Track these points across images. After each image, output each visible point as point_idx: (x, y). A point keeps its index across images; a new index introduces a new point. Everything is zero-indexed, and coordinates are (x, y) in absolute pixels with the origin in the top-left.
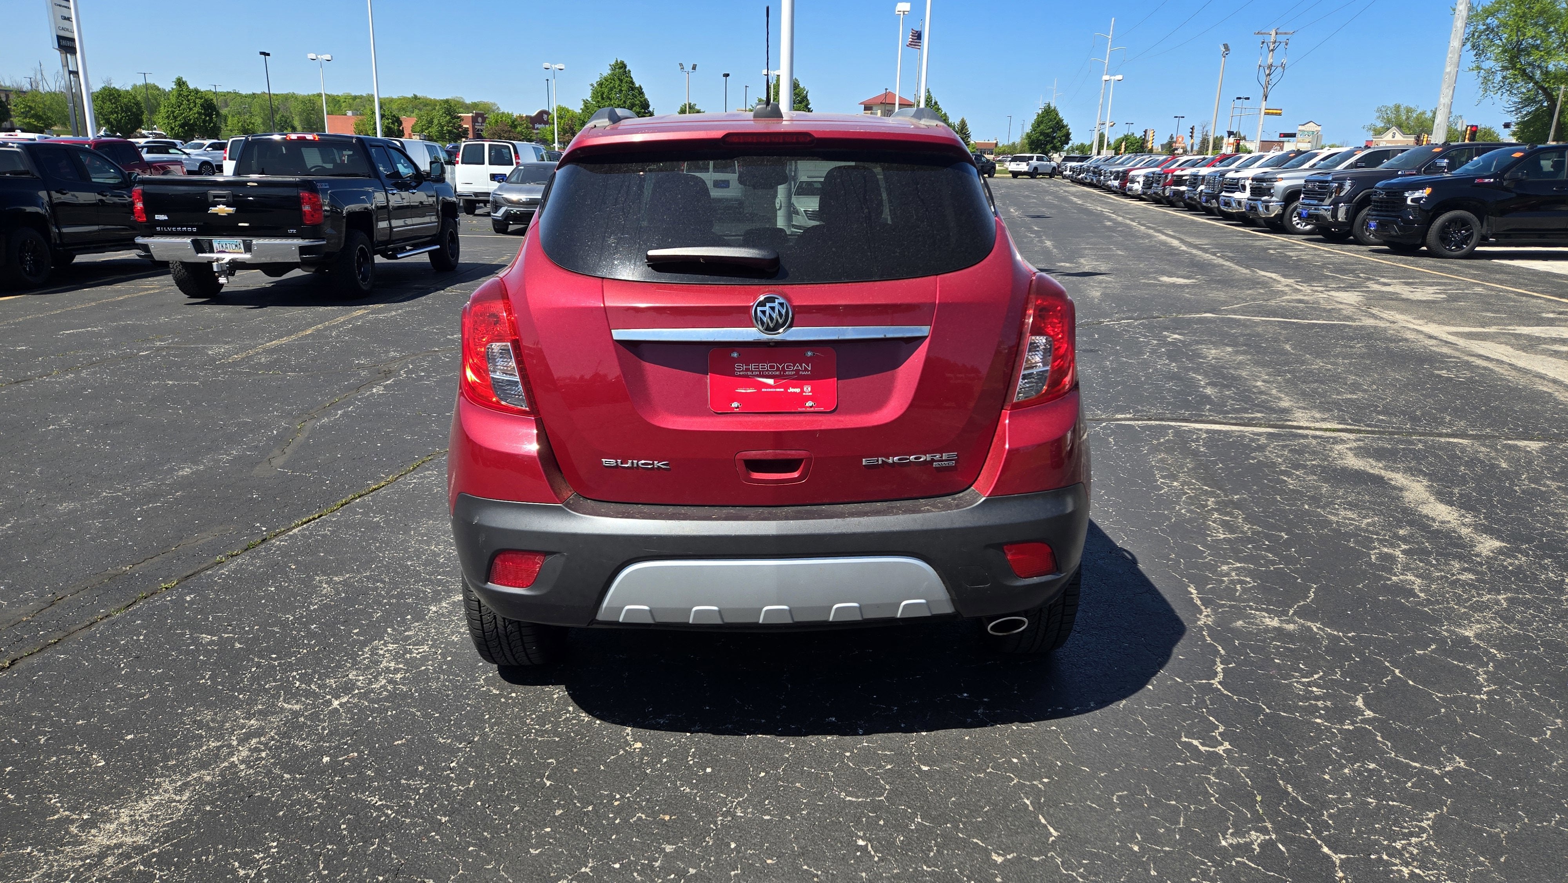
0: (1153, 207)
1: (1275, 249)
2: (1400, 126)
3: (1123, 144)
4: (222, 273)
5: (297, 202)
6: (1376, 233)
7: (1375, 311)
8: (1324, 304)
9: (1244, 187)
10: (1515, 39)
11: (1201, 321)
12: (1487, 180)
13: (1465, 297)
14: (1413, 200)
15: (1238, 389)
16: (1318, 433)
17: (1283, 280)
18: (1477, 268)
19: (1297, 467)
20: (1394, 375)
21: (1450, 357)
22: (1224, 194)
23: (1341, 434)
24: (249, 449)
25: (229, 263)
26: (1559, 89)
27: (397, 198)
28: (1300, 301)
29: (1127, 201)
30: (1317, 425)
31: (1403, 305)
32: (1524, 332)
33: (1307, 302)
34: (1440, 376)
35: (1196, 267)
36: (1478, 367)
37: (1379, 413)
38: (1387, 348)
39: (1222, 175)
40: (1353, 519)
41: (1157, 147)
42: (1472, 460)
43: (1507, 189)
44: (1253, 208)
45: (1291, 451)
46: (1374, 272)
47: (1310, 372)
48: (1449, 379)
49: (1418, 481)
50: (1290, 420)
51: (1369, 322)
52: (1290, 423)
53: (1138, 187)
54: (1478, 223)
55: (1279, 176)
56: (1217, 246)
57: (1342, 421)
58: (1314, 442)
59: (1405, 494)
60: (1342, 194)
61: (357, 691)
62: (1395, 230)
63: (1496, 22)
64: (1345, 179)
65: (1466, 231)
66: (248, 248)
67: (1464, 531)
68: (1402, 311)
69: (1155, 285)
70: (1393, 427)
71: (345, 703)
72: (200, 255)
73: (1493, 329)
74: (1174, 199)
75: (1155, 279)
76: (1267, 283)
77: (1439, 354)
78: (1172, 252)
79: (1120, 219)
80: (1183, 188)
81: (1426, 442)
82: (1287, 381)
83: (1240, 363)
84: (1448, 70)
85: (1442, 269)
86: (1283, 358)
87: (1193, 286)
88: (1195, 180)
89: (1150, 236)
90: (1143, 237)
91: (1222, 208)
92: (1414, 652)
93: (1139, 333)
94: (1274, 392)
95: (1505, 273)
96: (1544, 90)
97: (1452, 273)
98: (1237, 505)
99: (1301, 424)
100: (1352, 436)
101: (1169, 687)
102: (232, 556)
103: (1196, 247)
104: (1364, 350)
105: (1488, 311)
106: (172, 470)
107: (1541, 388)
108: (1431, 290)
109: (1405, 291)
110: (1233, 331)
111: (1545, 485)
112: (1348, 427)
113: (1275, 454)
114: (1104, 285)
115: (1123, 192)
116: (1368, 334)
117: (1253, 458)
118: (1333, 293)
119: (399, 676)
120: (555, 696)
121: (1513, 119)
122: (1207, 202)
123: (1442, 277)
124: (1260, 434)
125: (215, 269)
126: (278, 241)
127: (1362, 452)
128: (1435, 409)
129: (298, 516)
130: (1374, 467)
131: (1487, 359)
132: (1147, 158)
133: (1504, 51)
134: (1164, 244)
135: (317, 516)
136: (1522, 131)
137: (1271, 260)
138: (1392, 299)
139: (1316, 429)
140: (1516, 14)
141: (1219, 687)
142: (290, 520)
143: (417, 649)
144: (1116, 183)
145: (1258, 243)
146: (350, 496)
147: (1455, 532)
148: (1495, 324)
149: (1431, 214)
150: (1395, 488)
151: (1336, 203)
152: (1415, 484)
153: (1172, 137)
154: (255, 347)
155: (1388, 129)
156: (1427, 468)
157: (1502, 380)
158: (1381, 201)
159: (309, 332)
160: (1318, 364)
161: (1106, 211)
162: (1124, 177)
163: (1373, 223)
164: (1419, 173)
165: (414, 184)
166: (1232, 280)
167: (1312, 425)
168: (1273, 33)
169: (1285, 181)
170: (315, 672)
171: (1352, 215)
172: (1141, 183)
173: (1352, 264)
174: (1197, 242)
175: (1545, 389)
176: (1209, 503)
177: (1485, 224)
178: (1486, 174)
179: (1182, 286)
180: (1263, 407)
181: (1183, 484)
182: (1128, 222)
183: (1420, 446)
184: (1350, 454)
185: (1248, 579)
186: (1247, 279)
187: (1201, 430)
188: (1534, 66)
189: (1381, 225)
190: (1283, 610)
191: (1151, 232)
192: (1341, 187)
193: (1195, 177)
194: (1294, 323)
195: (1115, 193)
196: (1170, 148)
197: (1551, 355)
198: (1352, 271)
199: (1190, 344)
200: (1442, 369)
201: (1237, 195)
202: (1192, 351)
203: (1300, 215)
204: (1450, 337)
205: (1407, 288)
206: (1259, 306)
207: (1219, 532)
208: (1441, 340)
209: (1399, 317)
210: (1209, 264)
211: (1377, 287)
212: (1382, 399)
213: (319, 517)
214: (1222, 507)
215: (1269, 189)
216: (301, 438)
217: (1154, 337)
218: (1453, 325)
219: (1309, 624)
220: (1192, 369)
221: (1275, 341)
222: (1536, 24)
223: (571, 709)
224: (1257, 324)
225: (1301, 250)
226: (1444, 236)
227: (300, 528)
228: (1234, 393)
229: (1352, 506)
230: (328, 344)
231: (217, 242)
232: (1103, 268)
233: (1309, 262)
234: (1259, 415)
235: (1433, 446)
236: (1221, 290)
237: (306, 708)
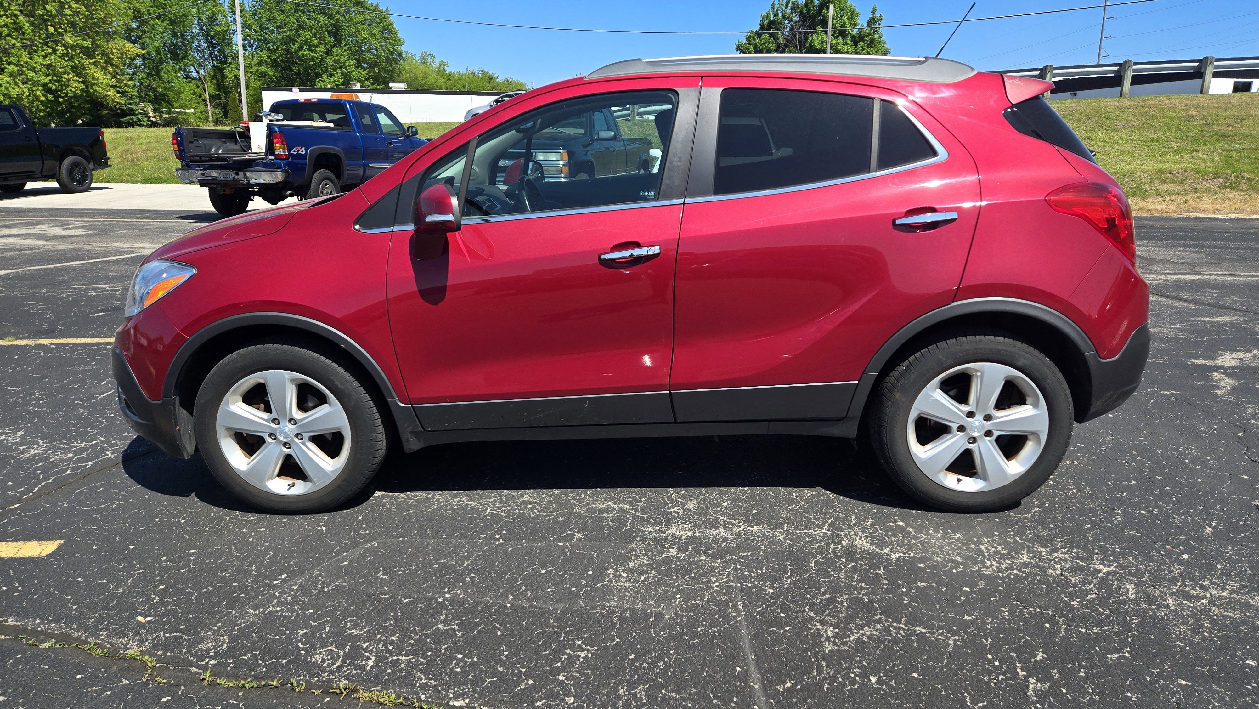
237: (1127, 582)
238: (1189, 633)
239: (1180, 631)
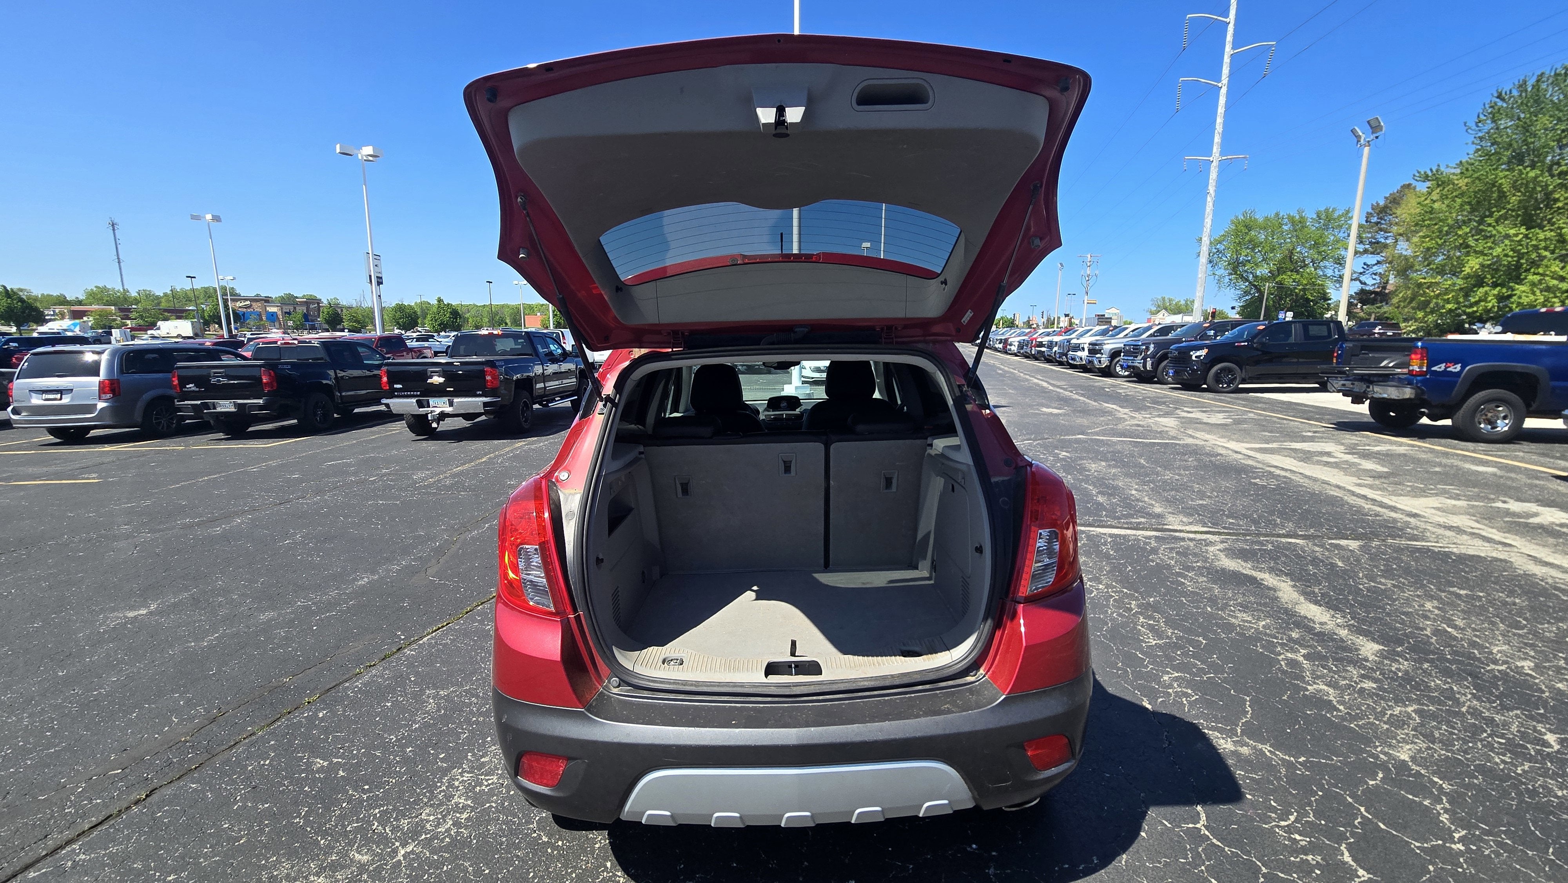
0: (1025, 360)
1: (1109, 388)
2: (1166, 309)
3: (1001, 322)
4: (433, 421)
5: (483, 374)
6: (1173, 377)
7: (1190, 432)
8: (1155, 428)
9: (1083, 349)
10: (1235, 257)
11: (1078, 441)
12: (1243, 344)
13: (1245, 421)
14: (1196, 357)
15: (1120, 497)
16: (1192, 536)
17: (1121, 409)
18: (1243, 399)
19: (1189, 568)
20: (1225, 484)
21: (1256, 468)
22: (1070, 352)
23: (1208, 536)
24: (414, 560)
25: (439, 414)
26: (1264, 285)
27: (552, 368)
28: (1139, 425)
29: (1008, 357)
30: (1188, 528)
31: (1207, 428)
32: (1298, 448)
33: (1143, 426)
34: (1256, 484)
35: (1064, 401)
36: (1279, 476)
37: (1228, 517)
38: (1210, 461)
39: (1069, 341)
40: (1250, 622)
41: (1021, 324)
42: (1314, 559)
43: (1257, 349)
44: (1091, 362)
45: (1177, 553)
46: (1178, 403)
47: (1165, 482)
48: (1264, 487)
49: (1283, 581)
50: (1166, 525)
51: (1190, 441)
52: (1167, 527)
53: (1014, 349)
54: (1239, 370)
55: (1106, 342)
56: (1072, 386)
57: (1204, 525)
58: (1191, 544)
59: (1280, 594)
60: (1148, 353)
61: (423, 837)
62: (1186, 376)
63: (1223, 247)
64: (1150, 344)
65: (1232, 375)
66: (451, 404)
67: (1343, 633)
68: (1209, 432)
69: (1039, 414)
70: (1243, 530)
71: (409, 853)
72: (421, 409)
73: (1275, 445)
74: (1038, 356)
75: (1039, 410)
76: (1111, 412)
77: (1248, 465)
78: (1044, 390)
79: (1006, 369)
80: (1043, 349)
81: (1272, 543)
82: (1152, 490)
83: (1114, 475)
84: (1200, 276)
85: (1221, 401)
86: (1142, 470)
87: (1065, 415)
88: (1051, 345)
89: (1027, 380)
90: (1023, 381)
91: (1070, 361)
92: (1367, 784)
93: (1039, 451)
94: (1146, 499)
95: (1264, 403)
96: (1255, 286)
97: (1229, 403)
98: (1155, 608)
99: (1175, 528)
100: (1216, 538)
101: (1162, 834)
102: (370, 666)
103: (1058, 387)
104: (1195, 463)
105: (1264, 431)
106: (355, 580)
107: (1332, 493)
108: (1221, 416)
109: (1204, 417)
110: (1102, 449)
111: (1380, 583)
112: (1211, 530)
113: (1165, 556)
114: (1006, 414)
115: (1005, 352)
116: (1193, 450)
117: (1153, 561)
118: (1157, 419)
119: (465, 816)
120: (597, 846)
121: (1237, 304)
122: (1059, 358)
123: (1224, 407)
124: (1149, 538)
125: (430, 418)
126: (470, 399)
127: (1232, 553)
128: (1266, 512)
129: (431, 624)
130: (1245, 568)
131: (1283, 469)
132: (1018, 331)
133: (1229, 264)
134: (1038, 385)
135: (445, 624)
136: (1243, 311)
137: (1109, 396)
138: (1197, 423)
139: (1188, 532)
140: (1235, 242)
141: (1207, 833)
142: (425, 628)
143: (487, 780)
144: (1001, 346)
145: (1097, 384)
146: (475, 604)
147: (1336, 634)
148: (1274, 442)
149: (1208, 365)
150: (1269, 588)
151: (1144, 359)
152: (1283, 584)
153: (1029, 318)
154: (445, 472)
155: (1159, 311)
156: (1285, 569)
157: (1302, 486)
158: (1175, 357)
159: (484, 460)
160: (1168, 475)
161: (997, 364)
162: (1005, 342)
163: (1171, 371)
164: (1196, 340)
165: (562, 359)
166: (1089, 410)
167: (1183, 528)
168: (1089, 256)
169: (1110, 345)
170: (394, 810)
171: (1156, 365)
172: (1017, 346)
173: (1162, 398)
174: (1059, 384)
175: (1336, 494)
176: (1133, 606)
177: (1244, 371)
178: (1241, 340)
179: (1056, 415)
180: (1143, 512)
181: (1108, 586)
182: (1012, 370)
183: (1270, 547)
184: (1222, 556)
185: (1190, 691)
186: (1098, 409)
187: (1105, 534)
188: (1248, 272)
189: (1175, 372)
190: (1232, 729)
191: (1027, 377)
192: (1147, 349)
193: (1051, 342)
194: (1140, 442)
195: (999, 351)
196: (1028, 324)
197: (1325, 465)
198: (1164, 403)
199: (1075, 460)
200: (1255, 478)
201: (1079, 354)
202: (1079, 465)
203: (1122, 366)
204: (1249, 451)
205: (1204, 415)
206: (1112, 429)
207: (1149, 638)
208: (1244, 455)
209: (1208, 437)
210: (1070, 399)
211: (1185, 415)
212: (1224, 504)
213: (447, 624)
214: (1145, 608)
215: (1101, 350)
216: (454, 548)
217: (1050, 453)
218: (1246, 442)
219: (1260, 746)
220: (1083, 480)
221: (1133, 457)
222: (1248, 248)
223: (609, 864)
224: (1115, 443)
225: (1126, 388)
226: (1218, 379)
227: (429, 637)
228: (1118, 500)
229: (1245, 607)
230: (493, 469)
231: (432, 401)
232: (1003, 403)
233: (1134, 397)
234: (1143, 520)
235: (1278, 547)
236: (1083, 418)
237: (373, 860)
238: (275, 873)
239: (283, 867)
